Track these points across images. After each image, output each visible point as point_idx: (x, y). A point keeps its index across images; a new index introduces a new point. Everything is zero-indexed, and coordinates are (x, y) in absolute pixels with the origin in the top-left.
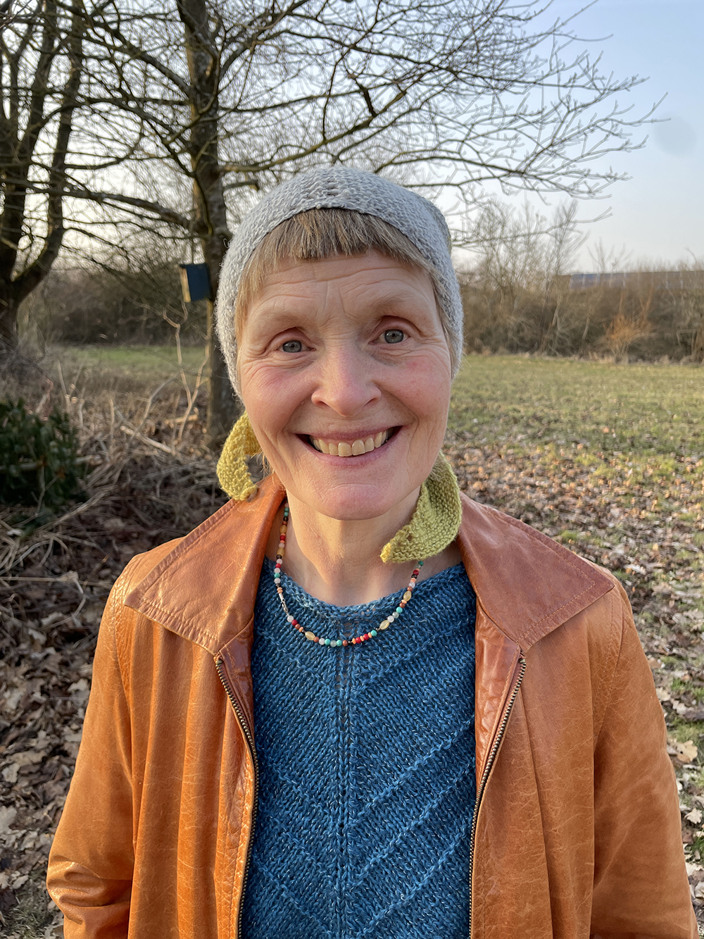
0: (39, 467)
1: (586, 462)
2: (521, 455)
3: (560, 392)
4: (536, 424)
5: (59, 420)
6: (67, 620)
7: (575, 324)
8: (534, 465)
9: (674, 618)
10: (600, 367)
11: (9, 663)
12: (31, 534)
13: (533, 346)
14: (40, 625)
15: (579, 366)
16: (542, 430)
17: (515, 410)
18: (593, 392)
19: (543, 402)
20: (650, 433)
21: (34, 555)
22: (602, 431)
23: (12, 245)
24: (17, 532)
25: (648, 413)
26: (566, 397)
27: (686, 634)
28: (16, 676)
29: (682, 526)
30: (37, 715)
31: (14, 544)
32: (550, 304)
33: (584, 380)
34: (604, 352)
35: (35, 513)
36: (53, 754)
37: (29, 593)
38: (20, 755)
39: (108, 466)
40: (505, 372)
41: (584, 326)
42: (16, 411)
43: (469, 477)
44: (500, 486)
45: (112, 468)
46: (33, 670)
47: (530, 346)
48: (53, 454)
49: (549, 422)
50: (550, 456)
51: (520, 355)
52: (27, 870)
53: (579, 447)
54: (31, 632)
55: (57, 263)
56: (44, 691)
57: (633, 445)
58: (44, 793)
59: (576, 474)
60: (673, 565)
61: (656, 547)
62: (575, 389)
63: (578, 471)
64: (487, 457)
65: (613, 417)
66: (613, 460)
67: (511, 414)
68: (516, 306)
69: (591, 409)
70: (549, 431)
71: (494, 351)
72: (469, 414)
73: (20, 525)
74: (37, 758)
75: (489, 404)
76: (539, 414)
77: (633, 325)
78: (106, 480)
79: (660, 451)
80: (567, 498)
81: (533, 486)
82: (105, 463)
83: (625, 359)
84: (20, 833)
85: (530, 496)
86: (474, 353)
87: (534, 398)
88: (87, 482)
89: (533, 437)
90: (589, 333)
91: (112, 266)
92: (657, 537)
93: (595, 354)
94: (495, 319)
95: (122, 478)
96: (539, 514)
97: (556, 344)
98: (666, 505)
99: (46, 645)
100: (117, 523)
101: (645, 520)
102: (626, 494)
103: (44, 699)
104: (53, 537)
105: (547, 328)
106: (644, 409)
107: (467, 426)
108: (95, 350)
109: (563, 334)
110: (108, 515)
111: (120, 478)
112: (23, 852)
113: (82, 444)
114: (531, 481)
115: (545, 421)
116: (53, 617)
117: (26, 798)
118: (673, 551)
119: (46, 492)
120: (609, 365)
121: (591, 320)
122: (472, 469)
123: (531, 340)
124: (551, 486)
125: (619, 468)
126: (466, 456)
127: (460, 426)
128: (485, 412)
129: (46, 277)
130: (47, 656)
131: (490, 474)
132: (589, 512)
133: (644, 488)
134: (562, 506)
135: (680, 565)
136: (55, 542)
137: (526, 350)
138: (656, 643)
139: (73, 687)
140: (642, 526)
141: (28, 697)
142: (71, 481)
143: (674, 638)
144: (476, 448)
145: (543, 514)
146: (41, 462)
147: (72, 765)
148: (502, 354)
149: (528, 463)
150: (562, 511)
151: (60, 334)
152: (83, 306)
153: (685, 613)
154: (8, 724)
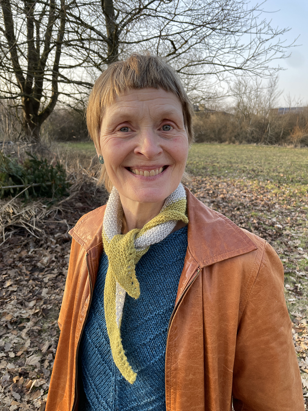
0: (52, 184)
1: (270, 188)
2: (243, 185)
3: (266, 160)
4: (253, 173)
5: (60, 167)
6: (63, 235)
7: (276, 130)
8: (247, 189)
9: (289, 243)
10: (287, 149)
11: (44, 248)
12: (50, 207)
13: (258, 140)
14: (54, 237)
15: (277, 149)
16: (254, 175)
17: (245, 167)
18: (281, 160)
19: (258, 164)
20: (301, 176)
21: (51, 214)
22: (280, 176)
23: (38, 101)
24: (45, 206)
25: (303, 168)
26: (268, 162)
27: (292, 248)
28: (47, 253)
29: (303, 212)
30: (54, 264)
31: (44, 210)
32: (266, 122)
33: (278, 155)
34: (289, 143)
35: (51, 200)
36: (59, 275)
37: (50, 226)
38: (49, 275)
39: (77, 184)
40: (244, 152)
41: (281, 131)
42: (44, 163)
43: (219, 193)
44: (231, 196)
45: (78, 185)
46: (52, 251)
47: (256, 140)
48: (58, 178)
49: (258, 172)
50: (255, 185)
51: (252, 144)
52: (52, 304)
53: (269, 182)
54: (51, 239)
55: (56, 107)
56: (56, 258)
57: (292, 181)
58: (57, 285)
59: (264, 192)
60: (294, 225)
61: (289, 218)
62: (273, 159)
63: (266, 191)
64: (228, 185)
65: (287, 170)
66: (281, 187)
67: (243, 169)
68: (251, 123)
69: (278, 167)
70: (257, 175)
71: (241, 142)
72: (225, 169)
73: (46, 204)
74: (55, 276)
75: (234, 165)
76: (255, 169)
77: (302, 131)
78: (76, 189)
79: (303, 184)
80: (258, 201)
81: (245, 197)
82: (75, 183)
83: (299, 145)
84: (49, 295)
85: (242, 200)
86: (231, 144)
87: (254, 162)
88: (70, 189)
89: (250, 178)
90: (283, 134)
91: (78, 108)
92: (291, 215)
93: (286, 144)
94: (241, 128)
95: (82, 189)
96: (245, 207)
97: (268, 140)
98: (299, 204)
99: (56, 243)
100: (80, 205)
101: (289, 209)
102: (283, 200)
103: (56, 260)
104: (58, 208)
105: (264, 132)
106: (302, 167)
107: (222, 174)
108: (71, 144)
109: (271, 135)
110: (77, 201)
111: (81, 188)
112: (51, 300)
113: (68, 176)
114: (245, 195)
115: (256, 172)
116: (58, 234)
117: (51, 286)
118: (296, 220)
119: (55, 193)
120: (291, 148)
121: (284, 129)
122: (221, 190)
123: (258, 138)
124: (252, 197)
125: (283, 190)
126: (220, 185)
127: (220, 173)
128: (232, 168)
129: (51, 114)
130: (56, 247)
131: (228, 192)
132: (265, 206)
133: (292, 198)
134: (255, 204)
135: (298, 225)
136: (59, 210)
137: (255, 142)
138: (279, 250)
139: (66, 256)
140: (286, 211)
141: (51, 259)
142: (63, 189)
143: (287, 249)
144: (224, 182)
145: (246, 207)
146: (53, 182)
147: (65, 278)
148: (244, 144)
149: (245, 188)
150: (254, 206)
151: (57, 137)
152: (65, 125)
153: (293, 241)
154: (44, 267)
